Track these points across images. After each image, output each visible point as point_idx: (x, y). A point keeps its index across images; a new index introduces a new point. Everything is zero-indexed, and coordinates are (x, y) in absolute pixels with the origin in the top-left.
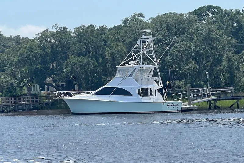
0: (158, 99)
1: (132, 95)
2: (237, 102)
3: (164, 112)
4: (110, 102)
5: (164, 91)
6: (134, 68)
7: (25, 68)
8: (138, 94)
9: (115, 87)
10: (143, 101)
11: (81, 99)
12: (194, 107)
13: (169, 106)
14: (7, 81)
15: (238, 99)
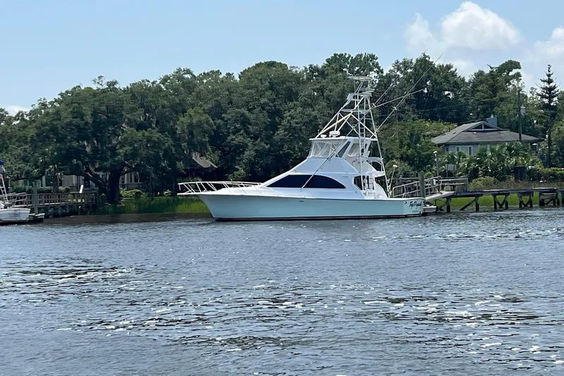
0: (378, 193)
1: (343, 187)
2: (476, 200)
3: (406, 216)
4: (302, 200)
5: (387, 181)
6: (346, 142)
7: (51, 147)
8: (355, 186)
9: (312, 173)
10: (366, 198)
11: (244, 194)
12: (431, 208)
13: (412, 205)
14: (19, 168)
15: (477, 196)
